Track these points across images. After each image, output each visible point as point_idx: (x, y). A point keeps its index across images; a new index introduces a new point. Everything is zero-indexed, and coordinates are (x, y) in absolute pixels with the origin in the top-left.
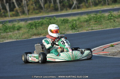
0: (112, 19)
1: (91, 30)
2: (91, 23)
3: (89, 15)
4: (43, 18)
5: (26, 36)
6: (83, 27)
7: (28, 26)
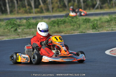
1: (111, 30)
3: (111, 16)
7: (50, 23)
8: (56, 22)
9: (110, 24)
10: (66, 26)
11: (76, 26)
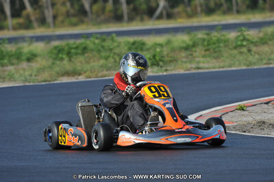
0: (244, 46)
1: (195, 69)
2: (197, 54)
3: (193, 35)
4: (88, 36)
5: (46, 75)
6: (177, 61)
7: (51, 52)
8: (63, 49)
9: (191, 55)
10: (90, 59)
11: (111, 60)
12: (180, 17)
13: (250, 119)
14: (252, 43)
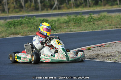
0: (91, 21)
1: (69, 31)
2: (71, 25)
3: (69, 17)
4: (23, 17)
6: (62, 28)
7: (6, 24)
8: (12, 23)
9: (68, 25)
10: (23, 27)
11: (33, 28)
12: (64, 9)
13: (92, 53)
14: (95, 20)
